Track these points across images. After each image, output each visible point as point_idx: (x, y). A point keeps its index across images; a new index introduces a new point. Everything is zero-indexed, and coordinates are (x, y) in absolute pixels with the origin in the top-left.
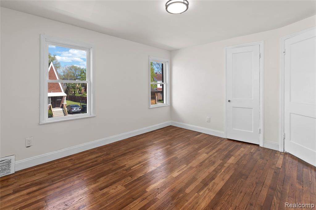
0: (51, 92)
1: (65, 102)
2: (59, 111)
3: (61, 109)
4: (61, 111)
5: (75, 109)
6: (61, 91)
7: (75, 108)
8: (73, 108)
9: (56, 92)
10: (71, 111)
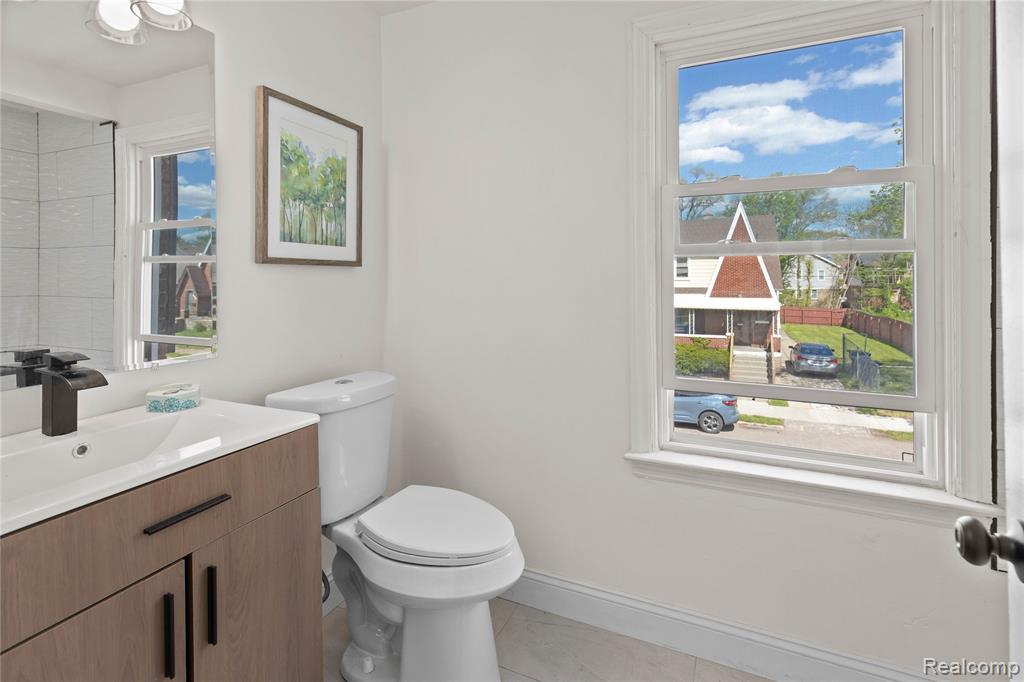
0: (737, 296)
1: (778, 332)
2: (756, 359)
3: (763, 354)
4: (760, 359)
5: (809, 362)
6: (768, 295)
7: (815, 357)
8: (805, 356)
9: (755, 296)
10: (799, 365)
